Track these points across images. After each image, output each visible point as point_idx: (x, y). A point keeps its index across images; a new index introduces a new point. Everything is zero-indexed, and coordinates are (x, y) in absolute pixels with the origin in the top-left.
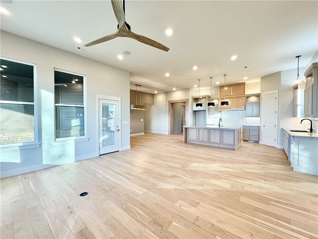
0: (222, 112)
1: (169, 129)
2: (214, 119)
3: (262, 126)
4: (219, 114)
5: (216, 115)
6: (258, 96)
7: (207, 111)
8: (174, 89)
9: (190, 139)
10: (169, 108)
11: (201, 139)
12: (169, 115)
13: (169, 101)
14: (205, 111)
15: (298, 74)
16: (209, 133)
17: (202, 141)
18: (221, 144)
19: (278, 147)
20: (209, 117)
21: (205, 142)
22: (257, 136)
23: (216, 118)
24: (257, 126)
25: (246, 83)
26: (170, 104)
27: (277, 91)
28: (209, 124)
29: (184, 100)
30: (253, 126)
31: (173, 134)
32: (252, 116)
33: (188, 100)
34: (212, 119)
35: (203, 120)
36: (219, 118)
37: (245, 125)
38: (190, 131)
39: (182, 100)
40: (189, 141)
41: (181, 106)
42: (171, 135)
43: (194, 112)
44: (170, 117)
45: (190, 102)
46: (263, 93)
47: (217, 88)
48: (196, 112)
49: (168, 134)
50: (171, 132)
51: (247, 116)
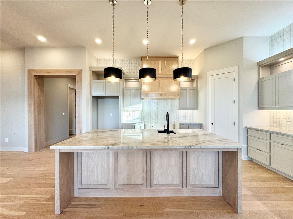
1: (29, 137)
2: (130, 113)
3: (209, 124)
4: (141, 105)
5: (137, 106)
7: (121, 99)
8: (42, 39)
9: (84, 182)
11: (122, 180)
12: (29, 105)
13: (29, 71)
14: (117, 99)
18: (185, 188)
20: (125, 109)
21: (136, 187)
23: (134, 111)
24: (199, 124)
25: (179, 58)
26: (33, 77)
27: (236, 69)
28: (124, 122)
29: (71, 71)
30: (194, 124)
31: (43, 148)
32: (188, 108)
33: (81, 71)
34: (128, 113)
35: (111, 114)
36: (139, 111)
37: (182, 122)
38: (84, 158)
39: (67, 71)
40: (83, 191)
41: (69, 88)
42: (35, 152)
43: (95, 100)
44: (33, 109)
45: (86, 77)
46: (209, 73)
47: (136, 60)
48: (99, 99)
49: (26, 150)
50: (38, 144)
51: (180, 108)
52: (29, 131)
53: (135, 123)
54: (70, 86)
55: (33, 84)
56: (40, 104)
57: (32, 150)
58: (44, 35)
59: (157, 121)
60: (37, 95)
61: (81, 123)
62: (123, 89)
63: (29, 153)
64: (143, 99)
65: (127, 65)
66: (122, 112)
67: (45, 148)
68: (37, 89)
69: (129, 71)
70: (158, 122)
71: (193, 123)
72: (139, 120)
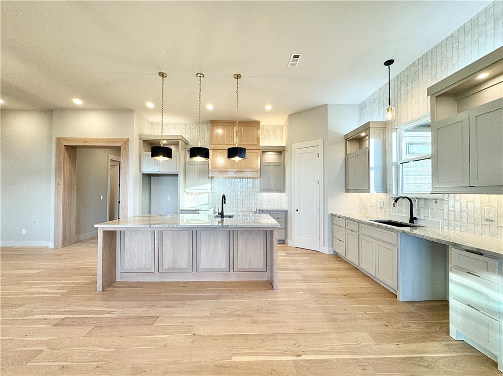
0: (214, 180)
1: (56, 228)
2: (195, 196)
3: (294, 211)
4: (209, 185)
5: (203, 187)
6: (280, 151)
7: (181, 177)
8: (78, 102)
10: (58, 162)
11: (167, 264)
12: (57, 184)
13: (58, 139)
14: (175, 178)
15: (389, 99)
16: (194, 241)
17: (173, 271)
18: (232, 271)
19: (326, 250)
20: (187, 190)
21: (182, 271)
22: (282, 230)
23: (201, 194)
24: (283, 211)
25: (260, 124)
26: (63, 148)
27: (320, 142)
28: (185, 209)
29: (114, 141)
30: (277, 211)
31: (73, 243)
32: (272, 191)
33: (127, 142)
34: (193, 196)
35: (169, 198)
36: (208, 194)
37: (261, 209)
38: (127, 241)
39: (109, 140)
40: (125, 275)
41: (109, 160)
42: (63, 247)
43: (147, 178)
44: (61, 189)
45: (135, 148)
46: (294, 146)
47: (204, 124)
48: (152, 177)
49: (51, 245)
50: (67, 238)
51: (263, 191)
52: (56, 219)
53: (199, 210)
54: (111, 157)
55: (62, 157)
56: (71, 184)
57: (59, 245)
58: (81, 98)
59: (232, 208)
60: (67, 171)
61: (126, 208)
62: (185, 164)
63: (56, 248)
64: (212, 178)
65: (191, 131)
66: (183, 194)
67: (76, 243)
68: (67, 164)
69: (194, 140)
70: (234, 208)
71: (275, 209)
72: (207, 206)
